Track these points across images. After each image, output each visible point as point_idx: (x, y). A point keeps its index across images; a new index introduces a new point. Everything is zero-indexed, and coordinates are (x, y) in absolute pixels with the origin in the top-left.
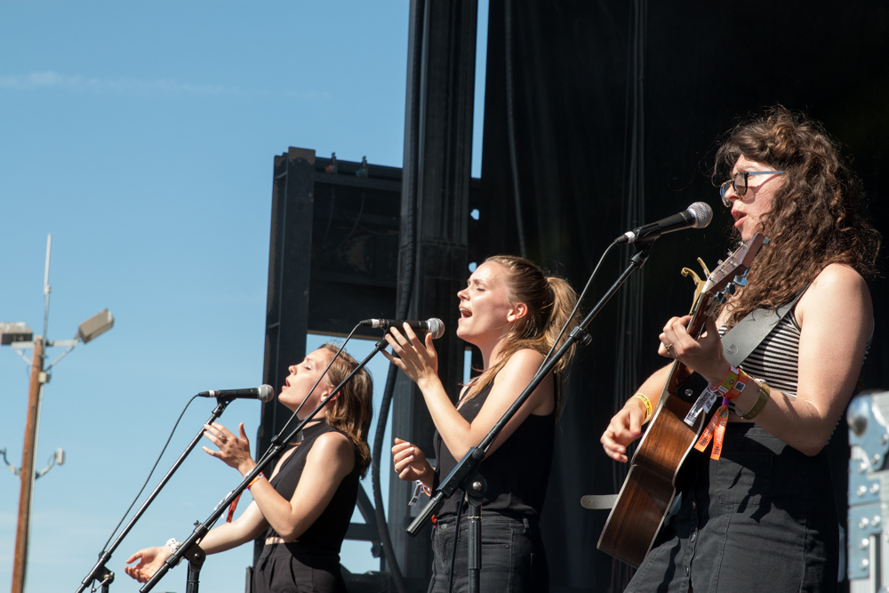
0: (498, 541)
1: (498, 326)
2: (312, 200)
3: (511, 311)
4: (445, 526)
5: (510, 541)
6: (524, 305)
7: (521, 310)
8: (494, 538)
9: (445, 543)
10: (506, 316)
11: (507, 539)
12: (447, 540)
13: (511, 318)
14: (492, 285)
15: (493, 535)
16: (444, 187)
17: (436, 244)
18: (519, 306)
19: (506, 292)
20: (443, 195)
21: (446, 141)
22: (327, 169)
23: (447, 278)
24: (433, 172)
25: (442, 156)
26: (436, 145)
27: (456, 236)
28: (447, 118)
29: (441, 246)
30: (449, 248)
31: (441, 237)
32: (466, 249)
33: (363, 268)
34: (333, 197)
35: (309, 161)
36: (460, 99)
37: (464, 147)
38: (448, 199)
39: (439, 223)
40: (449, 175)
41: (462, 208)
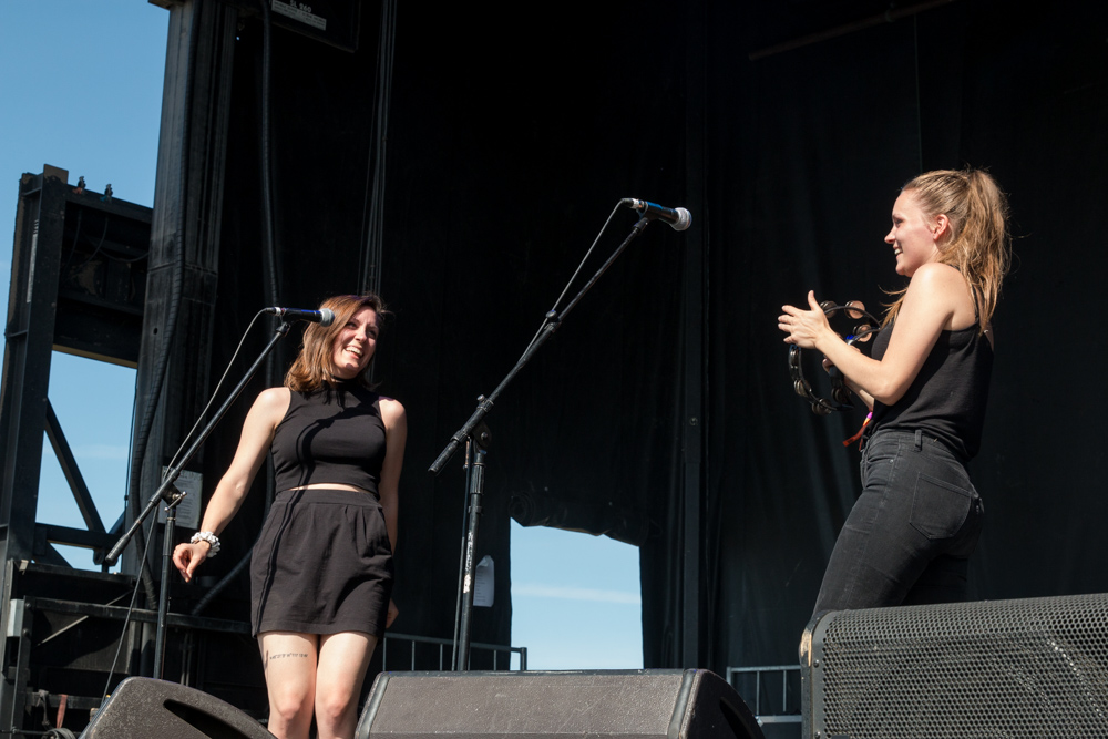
2: (63, 218)
16: (200, 216)
17: (192, 268)
20: (199, 223)
21: (203, 174)
22: (75, 191)
23: (199, 301)
24: (191, 201)
25: (200, 188)
26: (195, 176)
27: (208, 262)
28: (205, 153)
29: (196, 271)
30: (202, 273)
31: (196, 263)
32: (217, 276)
33: (94, 292)
34: (80, 218)
35: (62, 180)
36: (217, 138)
37: (219, 181)
38: (203, 229)
39: (195, 248)
40: (205, 206)
41: (215, 238)
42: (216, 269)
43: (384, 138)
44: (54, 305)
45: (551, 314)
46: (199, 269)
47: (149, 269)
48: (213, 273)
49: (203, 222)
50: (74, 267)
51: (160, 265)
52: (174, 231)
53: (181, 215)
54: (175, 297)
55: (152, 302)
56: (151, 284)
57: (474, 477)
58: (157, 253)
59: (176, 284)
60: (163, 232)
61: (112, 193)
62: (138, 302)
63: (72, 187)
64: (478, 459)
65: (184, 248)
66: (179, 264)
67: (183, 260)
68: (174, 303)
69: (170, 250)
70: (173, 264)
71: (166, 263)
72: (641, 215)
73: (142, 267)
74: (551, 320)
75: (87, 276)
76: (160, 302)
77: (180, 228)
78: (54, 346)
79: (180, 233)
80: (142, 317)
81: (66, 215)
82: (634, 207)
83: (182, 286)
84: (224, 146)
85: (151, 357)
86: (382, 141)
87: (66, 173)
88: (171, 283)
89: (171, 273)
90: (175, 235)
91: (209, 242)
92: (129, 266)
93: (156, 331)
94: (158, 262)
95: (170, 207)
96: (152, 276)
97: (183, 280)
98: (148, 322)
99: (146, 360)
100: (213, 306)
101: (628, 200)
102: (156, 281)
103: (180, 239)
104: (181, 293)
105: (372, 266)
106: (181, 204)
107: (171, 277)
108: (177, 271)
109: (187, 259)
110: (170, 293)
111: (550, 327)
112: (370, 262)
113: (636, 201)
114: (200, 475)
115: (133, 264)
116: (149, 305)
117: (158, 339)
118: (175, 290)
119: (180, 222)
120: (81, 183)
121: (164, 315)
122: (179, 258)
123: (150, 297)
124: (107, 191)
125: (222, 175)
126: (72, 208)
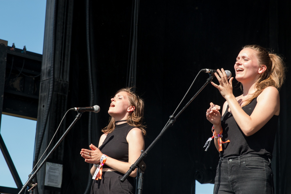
0: (260, 167)
1: (255, 75)
2: (6, 60)
3: (260, 69)
4: (231, 160)
5: (264, 168)
6: (265, 66)
7: (264, 68)
8: (258, 166)
9: (232, 168)
10: (258, 71)
11: (264, 167)
12: (233, 166)
13: (260, 72)
14: (252, 57)
15: (257, 165)
16: (61, 59)
17: (58, 80)
18: (263, 66)
19: (257, 61)
20: (61, 62)
21: (62, 41)
22: (11, 49)
23: (61, 94)
24: (57, 52)
25: (61, 47)
26: (59, 42)
27: (65, 78)
28: (63, 33)
29: (60, 81)
30: (62, 82)
31: (60, 78)
32: (68, 83)
33: (19, 90)
34: (13, 60)
35: (6, 45)
36: (68, 26)
37: (69, 44)
38: (62, 64)
39: (59, 72)
40: (63, 55)
41: (67, 67)
42: (68, 80)
43: (137, 24)
44: (2, 96)
45: (171, 117)
46: (61, 80)
47: (41, 80)
48: (67, 82)
49: (62, 61)
50: (11, 80)
51: (45, 79)
52: (50, 65)
53: (53, 59)
54: (51, 93)
55: (42, 94)
56: (42, 87)
57: (139, 183)
58: (44, 74)
59: (51, 87)
60: (46, 65)
61: (26, 49)
62: (37, 94)
63: (9, 47)
64: (141, 175)
65: (54, 73)
66: (52, 79)
67: (54, 77)
68: (50, 95)
69: (49, 73)
70: (50, 79)
71: (48, 78)
72: (210, 75)
73: (38, 79)
74: (172, 119)
75: (17, 83)
76: (45, 94)
77: (52, 64)
78: (3, 112)
79: (52, 66)
80: (38, 100)
81: (7, 59)
82: (207, 72)
83: (53, 88)
84: (71, 30)
85: (42, 117)
86: (136, 26)
87: (7, 42)
88: (49, 86)
89: (49, 83)
90: (51, 67)
91: (65, 69)
92: (34, 79)
93: (44, 106)
94: (44, 78)
95: (49, 55)
96: (42, 84)
97: (53, 86)
98: (41, 103)
99: (40, 118)
100: (67, 96)
101: (204, 69)
102: (44, 86)
103: (52, 69)
104: (53, 91)
105: (132, 78)
106: (53, 54)
107: (50, 84)
108: (52, 82)
109: (56, 76)
110: (49, 90)
111: (171, 122)
112: (131, 76)
113: (207, 70)
114: (62, 165)
115: (35, 78)
116: (41, 96)
117: (45, 109)
118: (51, 90)
119: (52, 62)
120: (13, 46)
121: (47, 100)
122: (52, 77)
123: (41, 92)
124: (24, 49)
125: (70, 41)
126: (9, 56)
